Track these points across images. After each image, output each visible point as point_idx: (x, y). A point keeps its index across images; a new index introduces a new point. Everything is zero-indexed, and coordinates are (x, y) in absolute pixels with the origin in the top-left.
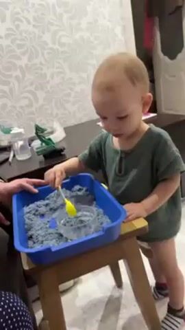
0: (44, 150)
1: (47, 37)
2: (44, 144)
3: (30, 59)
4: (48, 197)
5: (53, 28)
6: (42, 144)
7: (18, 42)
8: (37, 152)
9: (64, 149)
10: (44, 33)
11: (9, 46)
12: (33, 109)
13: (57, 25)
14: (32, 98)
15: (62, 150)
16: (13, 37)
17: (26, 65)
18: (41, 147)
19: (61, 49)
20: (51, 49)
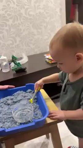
0: (16, 68)
1: (23, 11)
2: (16, 66)
3: (14, 22)
4: (13, 95)
5: (26, 7)
6: (15, 66)
7: (8, 13)
8: (13, 69)
9: (26, 68)
10: (21, 9)
11: (4, 14)
12: (14, 46)
13: (28, 6)
14: (14, 40)
15: (25, 69)
16: (6, 10)
17: (12, 24)
18: (15, 67)
19: (29, 17)
20: (24, 17)
